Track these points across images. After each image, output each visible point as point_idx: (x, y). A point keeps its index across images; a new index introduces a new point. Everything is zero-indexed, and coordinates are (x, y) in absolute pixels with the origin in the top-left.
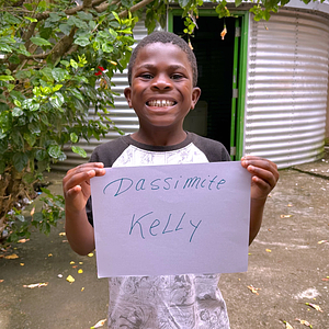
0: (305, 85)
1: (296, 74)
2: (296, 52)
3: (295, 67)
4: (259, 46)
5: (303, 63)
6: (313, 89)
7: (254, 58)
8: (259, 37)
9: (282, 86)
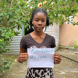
1: (52, 31)
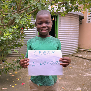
0: (73, 33)
1: (71, 30)
2: (71, 25)
3: (71, 28)
4: (61, 23)
5: (73, 28)
6: (75, 34)
7: (60, 26)
8: (61, 21)
9: (67, 33)
